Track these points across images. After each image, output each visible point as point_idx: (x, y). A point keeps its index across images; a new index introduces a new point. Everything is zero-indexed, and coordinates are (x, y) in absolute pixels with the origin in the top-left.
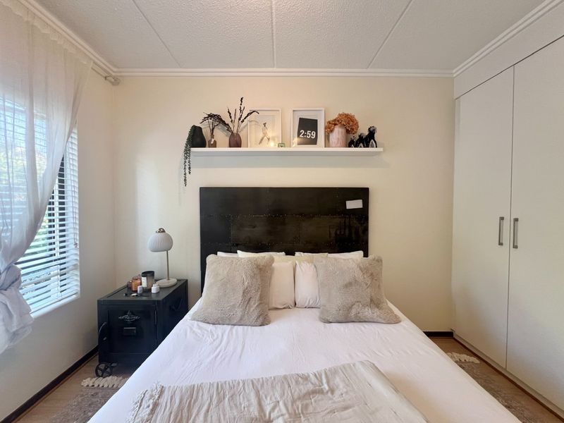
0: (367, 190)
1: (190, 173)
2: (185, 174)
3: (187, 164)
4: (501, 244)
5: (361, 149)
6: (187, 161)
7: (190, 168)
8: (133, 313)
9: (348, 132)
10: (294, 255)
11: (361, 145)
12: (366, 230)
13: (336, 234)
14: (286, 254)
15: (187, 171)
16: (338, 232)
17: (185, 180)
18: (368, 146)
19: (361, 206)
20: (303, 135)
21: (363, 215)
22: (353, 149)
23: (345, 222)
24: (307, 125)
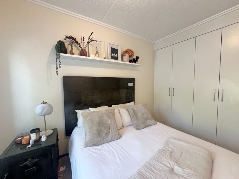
0: (134, 79)
1: (60, 68)
2: (57, 68)
3: (58, 62)
4: (169, 95)
5: (134, 64)
6: (58, 60)
7: (60, 65)
8: (33, 158)
9: (130, 56)
10: (111, 106)
11: (134, 62)
12: (134, 94)
13: (125, 96)
14: (108, 107)
15: (58, 66)
16: (126, 96)
17: (57, 72)
18: (136, 63)
19: (133, 85)
20: (113, 55)
21: (133, 88)
22: (131, 63)
23: (128, 91)
24: (114, 51)
